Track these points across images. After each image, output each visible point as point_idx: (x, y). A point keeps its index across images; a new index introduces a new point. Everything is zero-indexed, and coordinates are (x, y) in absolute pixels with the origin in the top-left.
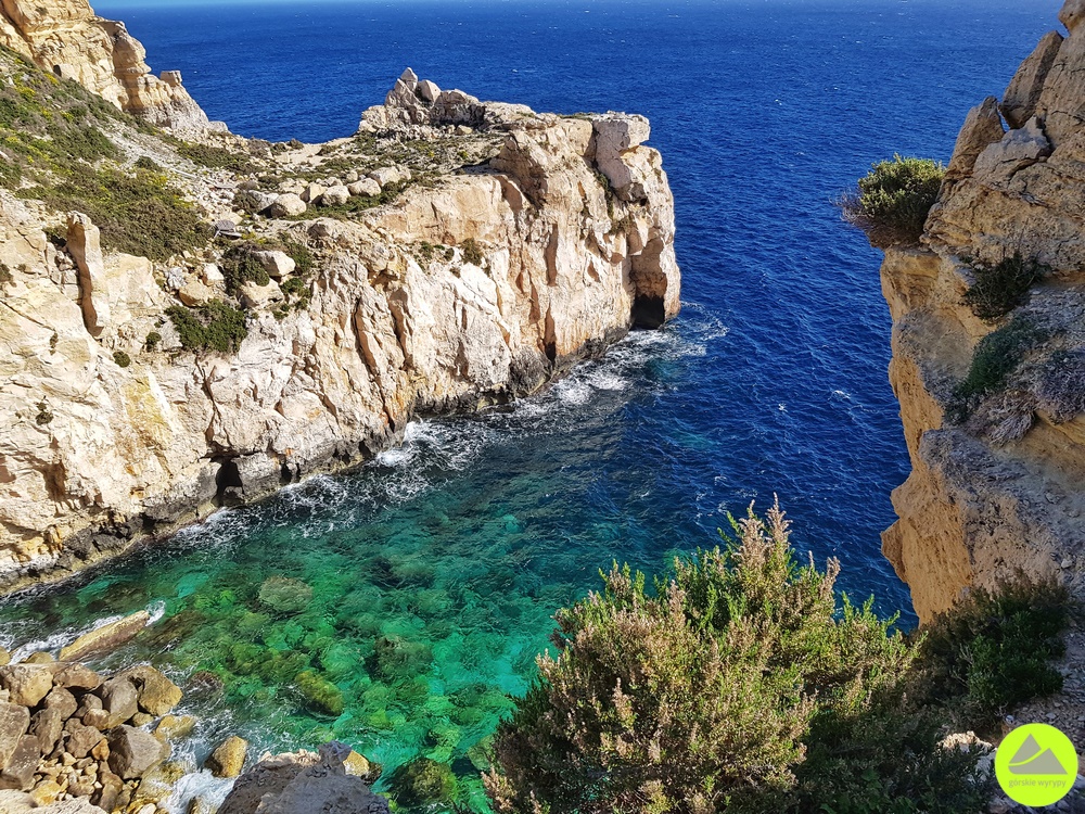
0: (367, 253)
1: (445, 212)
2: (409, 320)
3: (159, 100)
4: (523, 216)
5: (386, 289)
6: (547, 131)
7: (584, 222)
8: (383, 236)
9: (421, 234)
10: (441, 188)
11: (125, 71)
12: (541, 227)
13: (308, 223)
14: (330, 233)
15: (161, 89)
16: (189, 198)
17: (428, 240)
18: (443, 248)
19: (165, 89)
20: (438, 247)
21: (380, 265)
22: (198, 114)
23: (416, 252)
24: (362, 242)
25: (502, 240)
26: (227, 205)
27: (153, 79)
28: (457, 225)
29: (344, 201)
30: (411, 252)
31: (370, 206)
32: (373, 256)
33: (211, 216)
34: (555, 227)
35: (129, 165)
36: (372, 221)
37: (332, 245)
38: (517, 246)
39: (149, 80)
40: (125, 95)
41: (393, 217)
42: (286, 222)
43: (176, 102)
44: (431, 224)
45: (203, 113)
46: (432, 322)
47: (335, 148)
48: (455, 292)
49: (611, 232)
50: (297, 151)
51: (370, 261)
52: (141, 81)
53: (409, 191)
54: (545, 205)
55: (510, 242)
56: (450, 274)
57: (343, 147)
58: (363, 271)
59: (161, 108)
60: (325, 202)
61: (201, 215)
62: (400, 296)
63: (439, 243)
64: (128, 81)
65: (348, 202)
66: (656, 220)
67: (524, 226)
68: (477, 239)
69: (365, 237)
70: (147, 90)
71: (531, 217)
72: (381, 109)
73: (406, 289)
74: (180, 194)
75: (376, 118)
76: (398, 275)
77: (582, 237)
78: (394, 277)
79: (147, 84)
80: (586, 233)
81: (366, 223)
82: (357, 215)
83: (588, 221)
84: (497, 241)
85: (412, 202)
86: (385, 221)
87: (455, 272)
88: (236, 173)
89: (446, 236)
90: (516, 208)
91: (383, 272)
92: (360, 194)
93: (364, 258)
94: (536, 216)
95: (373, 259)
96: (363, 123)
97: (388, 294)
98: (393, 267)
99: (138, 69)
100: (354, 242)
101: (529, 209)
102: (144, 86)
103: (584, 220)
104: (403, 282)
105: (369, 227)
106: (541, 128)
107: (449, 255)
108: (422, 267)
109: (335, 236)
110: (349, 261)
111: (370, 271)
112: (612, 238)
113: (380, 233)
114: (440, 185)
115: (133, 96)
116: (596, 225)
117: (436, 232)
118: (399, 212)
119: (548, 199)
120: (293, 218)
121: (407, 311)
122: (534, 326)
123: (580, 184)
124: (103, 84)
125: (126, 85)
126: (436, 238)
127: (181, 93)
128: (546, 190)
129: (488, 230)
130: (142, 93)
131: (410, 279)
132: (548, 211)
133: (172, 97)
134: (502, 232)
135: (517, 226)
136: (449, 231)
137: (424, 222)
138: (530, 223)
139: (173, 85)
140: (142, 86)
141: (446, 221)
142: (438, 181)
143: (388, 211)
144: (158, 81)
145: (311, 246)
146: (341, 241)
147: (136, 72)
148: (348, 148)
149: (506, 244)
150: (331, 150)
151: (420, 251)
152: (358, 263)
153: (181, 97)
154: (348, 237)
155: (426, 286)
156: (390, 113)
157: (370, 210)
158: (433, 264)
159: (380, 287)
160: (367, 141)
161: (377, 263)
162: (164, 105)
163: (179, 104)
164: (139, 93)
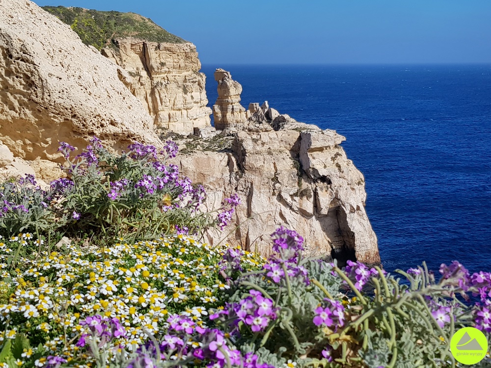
1: (186, 166)
4: (234, 175)
6: (262, 133)
7: (274, 185)
11: (223, 101)
12: (244, 183)
15: (243, 113)
19: (246, 113)
25: (220, 187)
27: (238, 107)
28: (192, 174)
34: (252, 184)
38: (229, 191)
39: (235, 107)
49: (296, 195)
52: (230, 107)
54: (246, 171)
55: (225, 188)
66: (337, 194)
67: (234, 181)
68: (204, 183)
70: (233, 113)
71: (238, 176)
77: (274, 194)
79: (233, 109)
80: (277, 193)
83: (277, 185)
84: (217, 187)
90: (231, 171)
94: (241, 177)
101: (237, 172)
102: (231, 111)
103: (274, 184)
106: (257, 131)
112: (297, 198)
114: (191, 153)
115: (224, 116)
116: (283, 189)
117: (181, 176)
119: (247, 168)
122: (239, 241)
123: (274, 164)
125: (222, 109)
128: (245, 163)
129: (212, 180)
130: (229, 116)
132: (248, 175)
134: (221, 182)
135: (230, 181)
138: (237, 180)
140: (230, 111)
141: (186, 171)
144: (242, 108)
147: (228, 101)
149: (223, 189)
164: (227, 114)
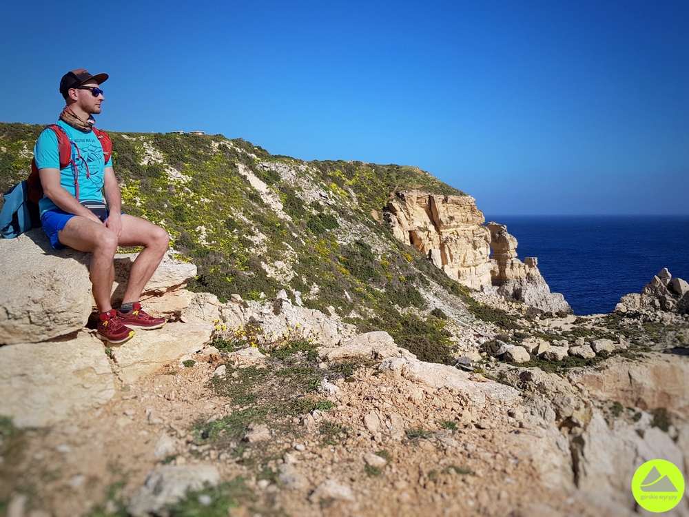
0: (558, 401)
1: (639, 381)
2: (586, 465)
3: (518, 275)
5: (570, 433)
8: (580, 390)
9: (615, 395)
10: (641, 361)
11: (502, 256)
13: (522, 369)
14: (534, 379)
15: (522, 268)
16: (453, 339)
17: (622, 402)
18: (634, 410)
19: (524, 269)
20: (629, 408)
21: (566, 412)
22: (544, 287)
23: (606, 408)
24: (558, 392)
26: (477, 348)
27: (517, 262)
28: (650, 394)
29: (560, 358)
30: (601, 408)
31: (577, 366)
32: (562, 403)
33: (460, 353)
35: (426, 313)
36: (574, 378)
37: (533, 389)
39: (514, 262)
40: (497, 270)
41: (592, 377)
42: (509, 366)
43: (530, 278)
44: (626, 388)
45: (547, 286)
46: (611, 470)
47: (586, 320)
48: (636, 451)
50: (560, 319)
51: (559, 407)
52: (509, 262)
53: (611, 360)
56: (634, 433)
57: (593, 320)
58: (551, 414)
59: (519, 280)
60: (546, 357)
61: (453, 351)
62: (579, 441)
63: (632, 405)
64: (501, 261)
65: (563, 360)
68: (670, 410)
69: (561, 388)
70: (512, 268)
72: (637, 296)
73: (585, 437)
74: (449, 335)
75: (631, 302)
76: (582, 424)
78: (578, 425)
79: (512, 264)
81: (568, 378)
82: (563, 371)
85: (610, 368)
86: (585, 379)
87: (640, 433)
88: (501, 328)
89: (639, 402)
91: (569, 419)
92: (576, 355)
93: (554, 404)
95: (562, 406)
96: (619, 305)
97: (571, 438)
98: (578, 417)
99: (509, 255)
100: (551, 390)
102: (510, 266)
104: (585, 429)
105: (570, 381)
107: (637, 417)
108: (608, 423)
109: (537, 383)
110: (541, 403)
111: (558, 417)
113: (578, 387)
114: (641, 359)
115: (502, 271)
117: (630, 396)
118: (598, 374)
120: (517, 364)
121: (583, 454)
124: (478, 262)
125: (499, 264)
126: (629, 401)
127: (535, 272)
131: (592, 429)
133: (528, 274)
136: (642, 397)
137: (620, 385)
139: (531, 266)
141: (640, 388)
142: (640, 356)
143: (589, 372)
144: (521, 263)
145: (519, 386)
146: (541, 388)
147: (507, 256)
148: (597, 321)
150: (583, 322)
151: (610, 409)
152: (549, 407)
153: (534, 274)
154: (547, 385)
155: (606, 438)
156: (644, 300)
157: (575, 368)
158: (619, 422)
159: (565, 430)
160: (614, 318)
161: (564, 409)
162: (521, 278)
163: (532, 279)
164: (506, 270)
